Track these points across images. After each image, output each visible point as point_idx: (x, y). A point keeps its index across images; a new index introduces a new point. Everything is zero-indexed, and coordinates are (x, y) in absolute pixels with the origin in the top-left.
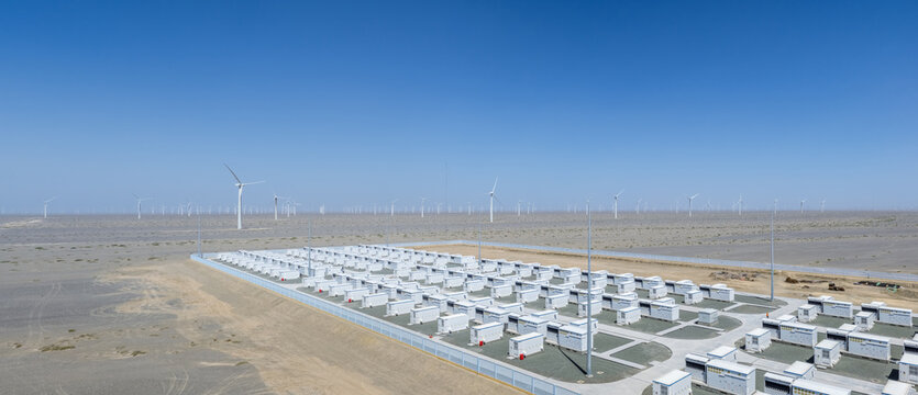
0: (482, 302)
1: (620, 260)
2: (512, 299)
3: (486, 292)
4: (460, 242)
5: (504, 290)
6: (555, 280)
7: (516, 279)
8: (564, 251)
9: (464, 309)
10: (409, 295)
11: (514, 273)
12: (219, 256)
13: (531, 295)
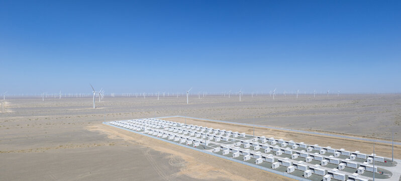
0: (188, 137)
1: (227, 124)
2: (194, 136)
3: (188, 135)
4: (178, 116)
5: (192, 134)
6: (205, 132)
7: (195, 131)
8: (212, 121)
9: (184, 138)
10: (172, 135)
11: (195, 129)
12: (111, 123)
13: (198, 135)
